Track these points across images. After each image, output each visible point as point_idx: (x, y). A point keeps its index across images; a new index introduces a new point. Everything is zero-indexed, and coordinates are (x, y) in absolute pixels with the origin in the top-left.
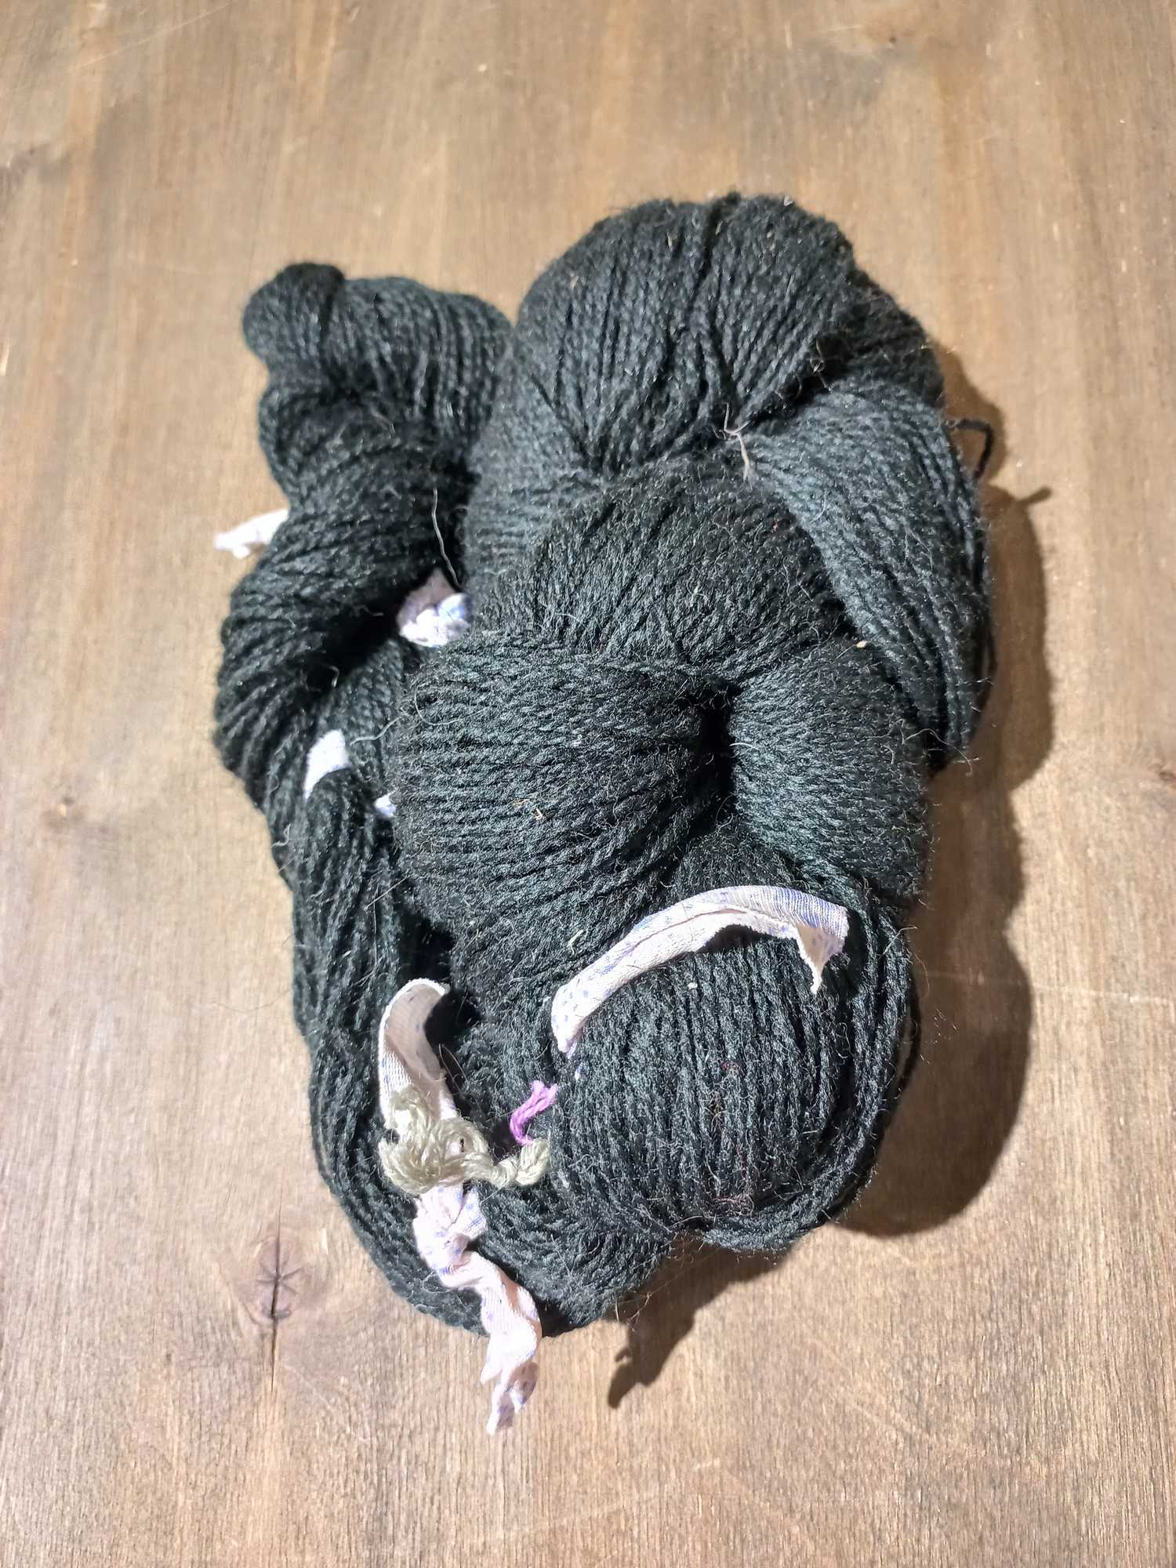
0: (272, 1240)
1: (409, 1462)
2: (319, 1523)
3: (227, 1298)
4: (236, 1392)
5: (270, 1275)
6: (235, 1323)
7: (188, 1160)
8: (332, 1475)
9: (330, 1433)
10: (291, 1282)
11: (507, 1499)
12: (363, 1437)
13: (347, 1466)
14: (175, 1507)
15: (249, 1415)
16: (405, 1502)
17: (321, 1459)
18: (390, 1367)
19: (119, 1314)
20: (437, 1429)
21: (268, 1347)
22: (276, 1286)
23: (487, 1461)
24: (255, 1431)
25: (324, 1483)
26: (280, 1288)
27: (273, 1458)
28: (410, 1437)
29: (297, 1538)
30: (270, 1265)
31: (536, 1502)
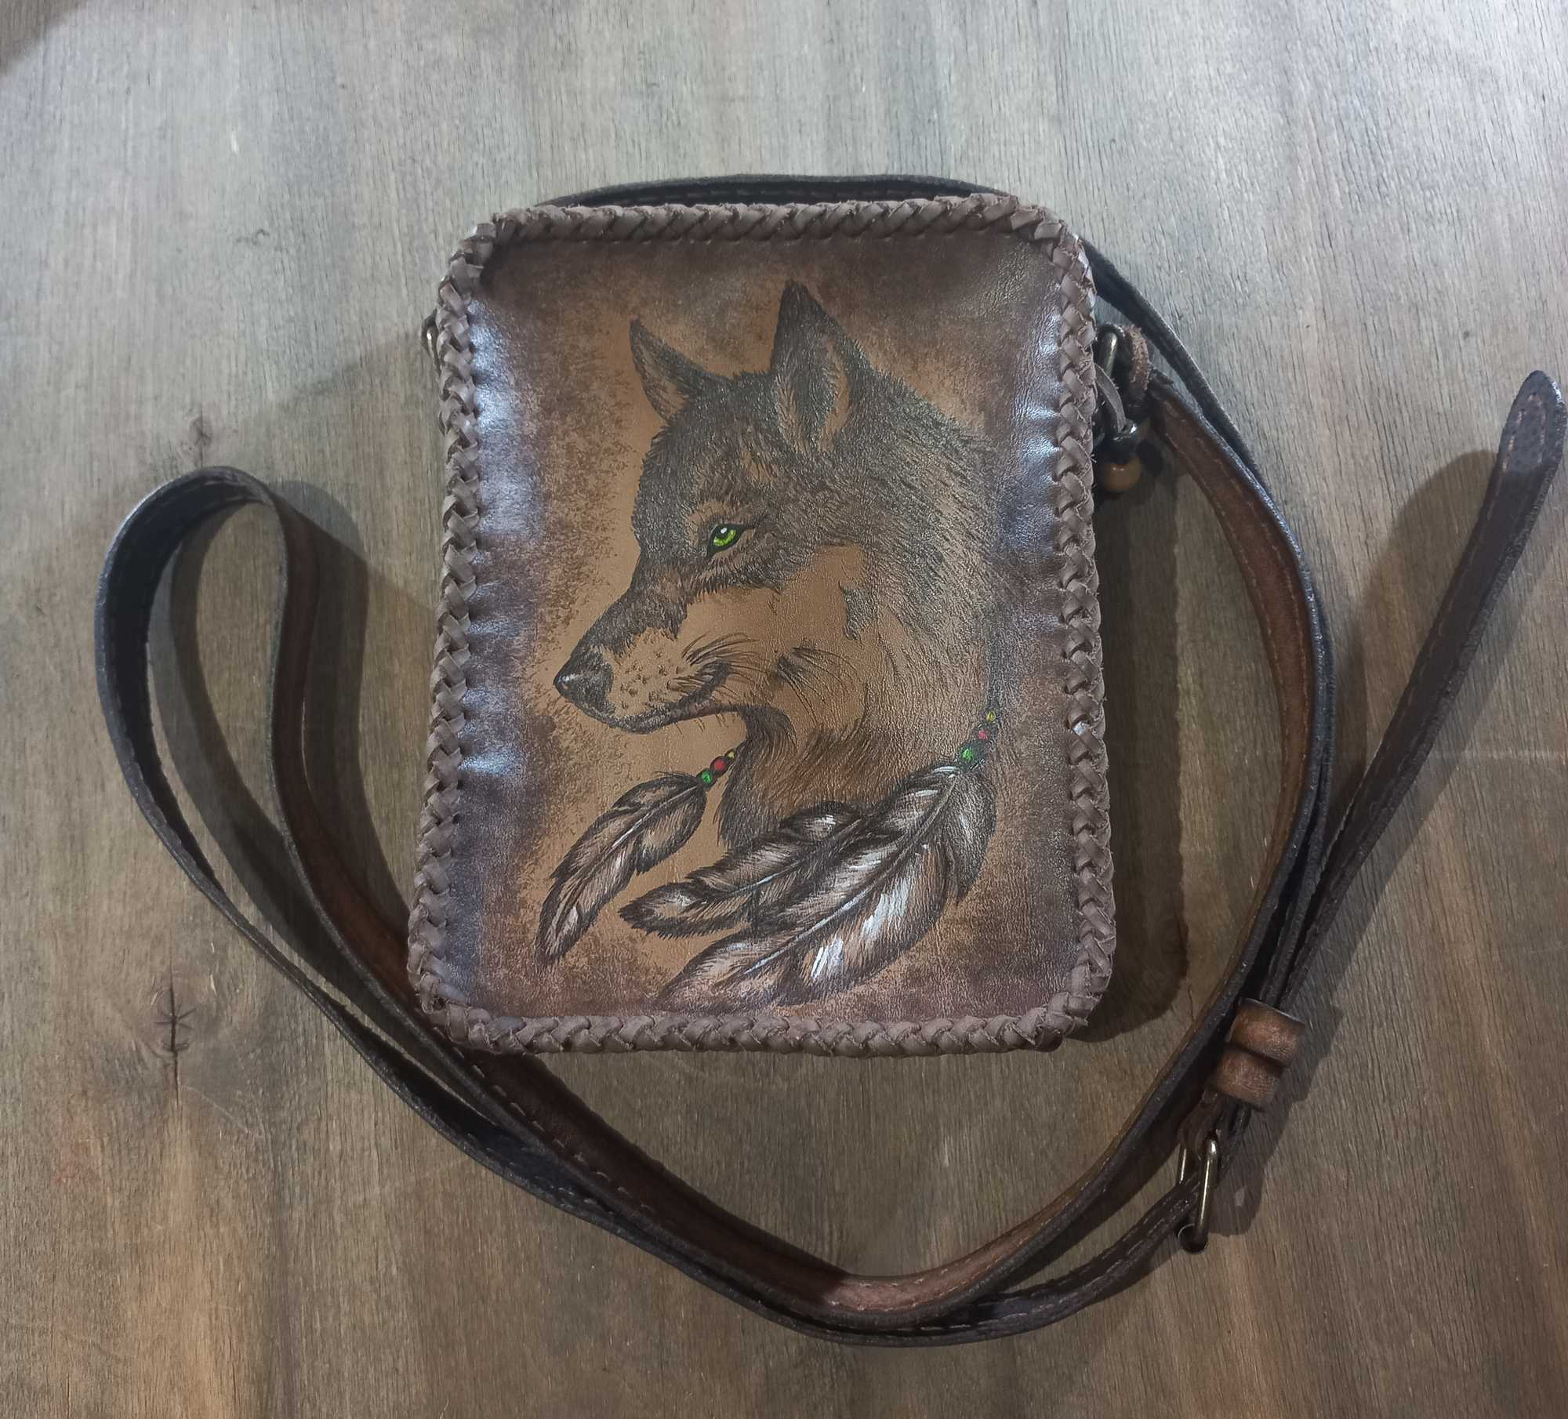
0: (166, 989)
1: (298, 1149)
2: (228, 1203)
3: (130, 1040)
4: (147, 1115)
5: (166, 1016)
6: (141, 1060)
7: (83, 932)
8: (235, 1166)
9: (231, 1134)
10: (186, 1020)
11: (380, 1164)
12: (259, 1134)
13: (247, 1157)
14: (105, 1207)
15: (160, 1132)
16: (297, 1179)
17: (225, 1155)
18: (277, 1076)
19: (36, 1064)
20: (320, 1119)
21: (171, 1075)
22: (174, 1026)
23: (363, 1138)
24: (167, 1141)
25: (230, 1172)
26: (177, 1027)
27: (184, 1160)
28: (298, 1129)
29: (212, 1216)
30: (166, 1010)
31: (404, 1164)
